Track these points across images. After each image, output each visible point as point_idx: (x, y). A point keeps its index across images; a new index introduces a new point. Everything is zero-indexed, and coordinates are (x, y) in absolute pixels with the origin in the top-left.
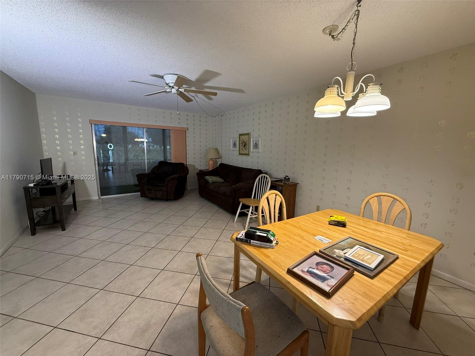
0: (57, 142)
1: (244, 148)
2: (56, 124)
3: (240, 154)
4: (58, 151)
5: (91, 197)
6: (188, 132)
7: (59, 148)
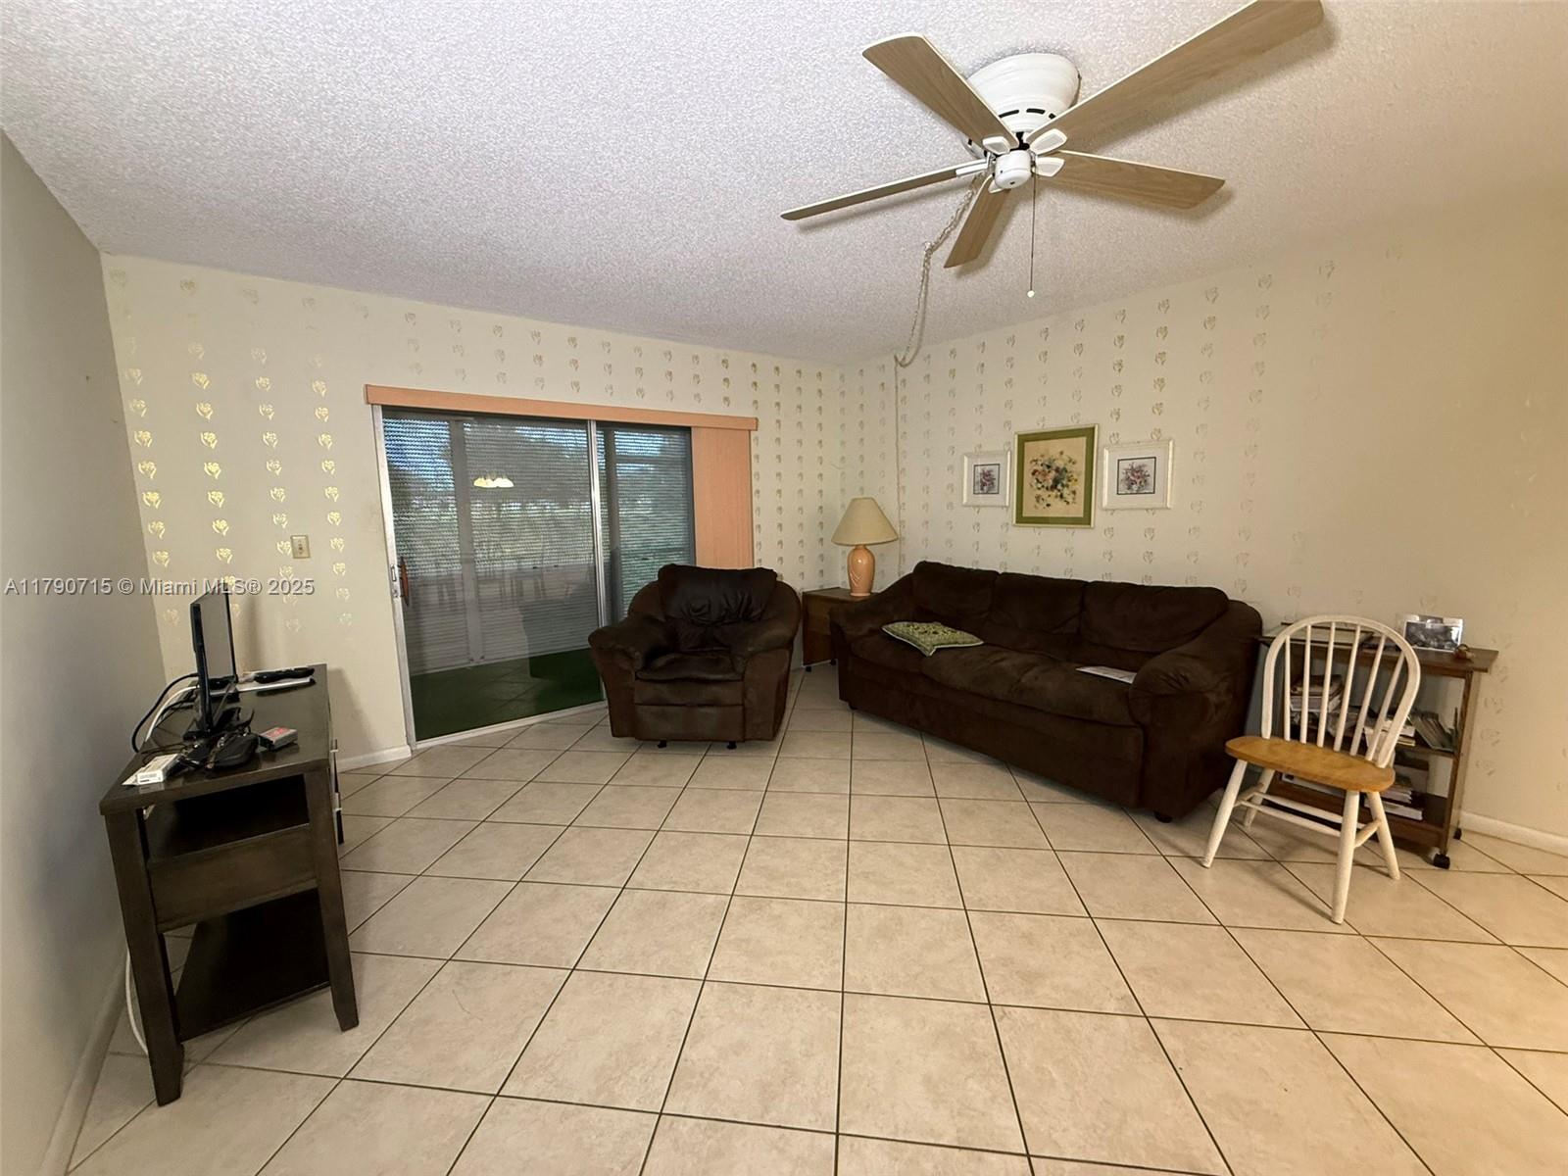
0: (217, 497)
1: (1055, 492)
2: (206, 410)
3: (1021, 519)
4: (220, 541)
5: (377, 754)
6: (757, 439)
7: (222, 524)
